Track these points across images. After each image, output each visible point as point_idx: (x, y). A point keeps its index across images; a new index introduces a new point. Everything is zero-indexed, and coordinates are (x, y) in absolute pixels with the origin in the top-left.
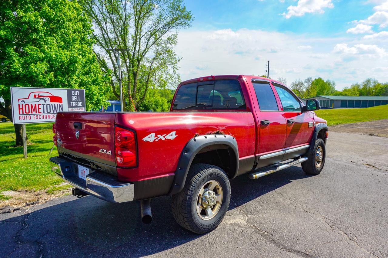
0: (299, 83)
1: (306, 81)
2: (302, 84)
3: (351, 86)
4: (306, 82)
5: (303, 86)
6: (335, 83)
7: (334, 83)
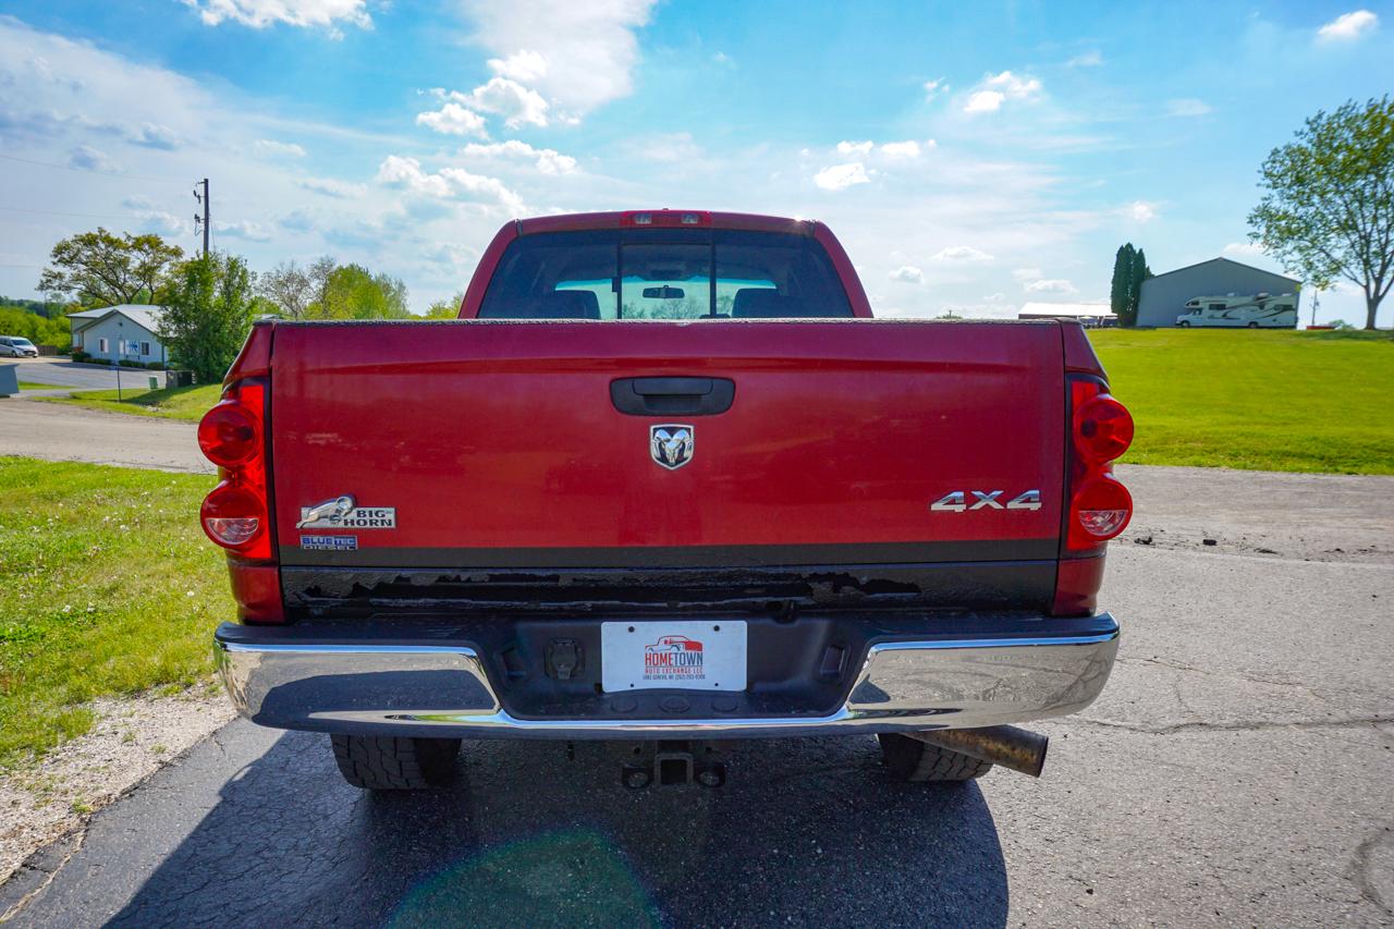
0: (290, 278)
1: (316, 271)
2: (303, 283)
3: (452, 299)
4: (318, 278)
5: (303, 291)
6: (404, 288)
7: (402, 287)
